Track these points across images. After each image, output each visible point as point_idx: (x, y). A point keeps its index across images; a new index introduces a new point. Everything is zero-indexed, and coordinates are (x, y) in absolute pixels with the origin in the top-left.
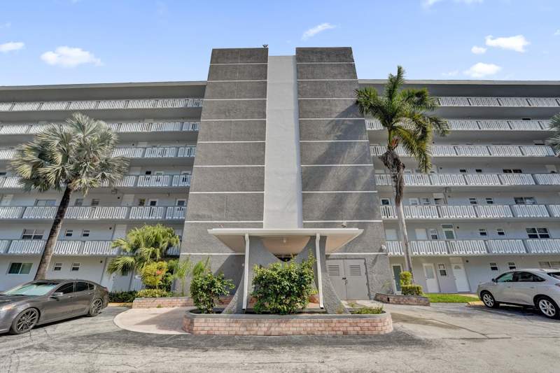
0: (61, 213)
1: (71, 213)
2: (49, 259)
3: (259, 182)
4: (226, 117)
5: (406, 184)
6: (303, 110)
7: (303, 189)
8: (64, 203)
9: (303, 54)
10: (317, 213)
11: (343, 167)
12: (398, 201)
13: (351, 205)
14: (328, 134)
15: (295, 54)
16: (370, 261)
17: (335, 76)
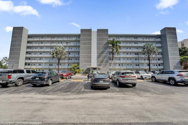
0: (59, 62)
1: (61, 61)
2: (59, 69)
3: (90, 57)
4: (84, 45)
5: (115, 57)
6: (98, 44)
7: (97, 59)
8: (59, 60)
9: (99, 31)
10: (99, 62)
11: (104, 55)
12: (112, 60)
13: (104, 61)
14: (102, 49)
15: (97, 30)
16: (106, 69)
17: (104, 36)
